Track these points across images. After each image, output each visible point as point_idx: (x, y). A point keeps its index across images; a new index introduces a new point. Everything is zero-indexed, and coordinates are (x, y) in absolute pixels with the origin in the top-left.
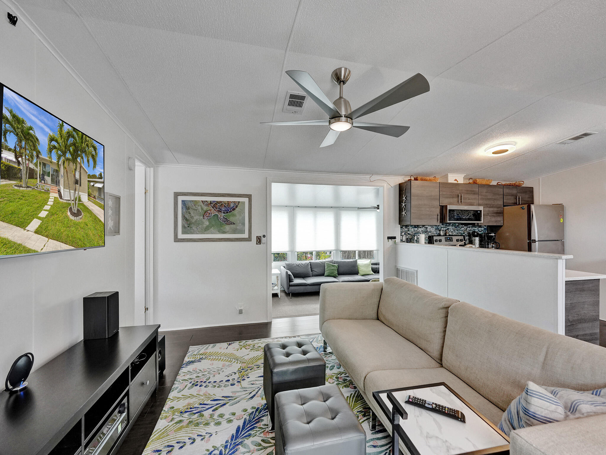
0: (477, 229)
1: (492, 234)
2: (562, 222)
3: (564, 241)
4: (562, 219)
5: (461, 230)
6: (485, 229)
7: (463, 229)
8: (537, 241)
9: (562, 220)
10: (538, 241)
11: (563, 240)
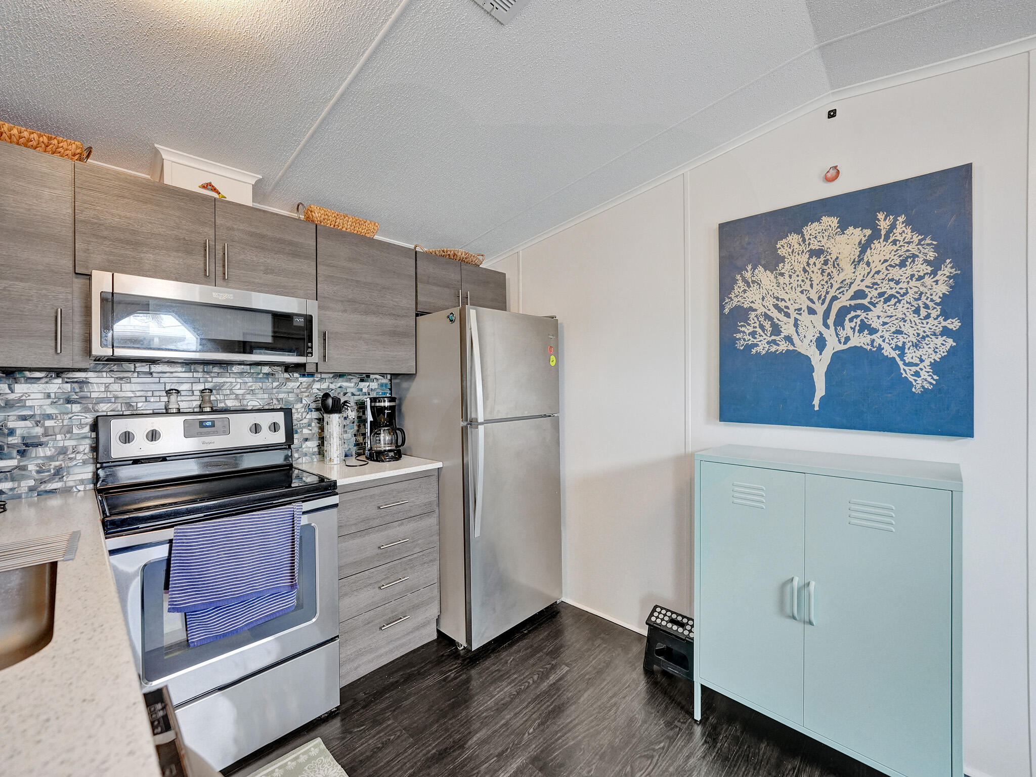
0: (352, 385)
1: (384, 401)
2: (553, 364)
3: (558, 417)
4: (553, 358)
5: (284, 389)
6: (382, 385)
7: (291, 385)
8: (482, 424)
9: (555, 361)
10: (487, 422)
11: (556, 415)
